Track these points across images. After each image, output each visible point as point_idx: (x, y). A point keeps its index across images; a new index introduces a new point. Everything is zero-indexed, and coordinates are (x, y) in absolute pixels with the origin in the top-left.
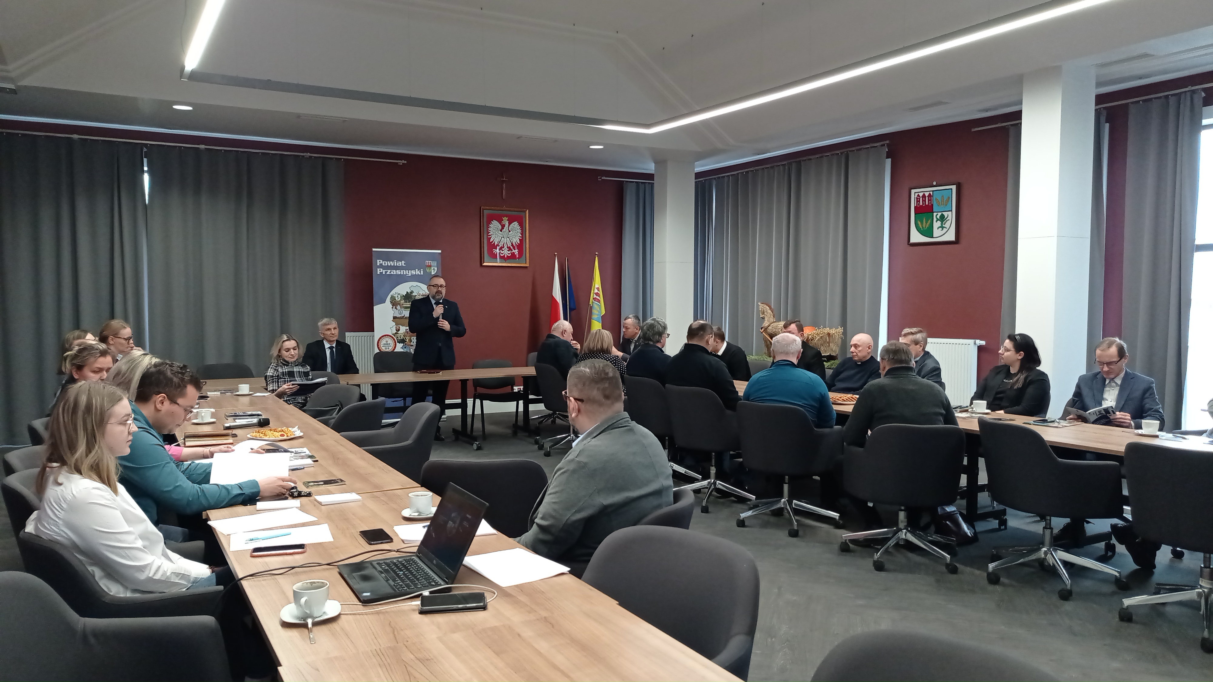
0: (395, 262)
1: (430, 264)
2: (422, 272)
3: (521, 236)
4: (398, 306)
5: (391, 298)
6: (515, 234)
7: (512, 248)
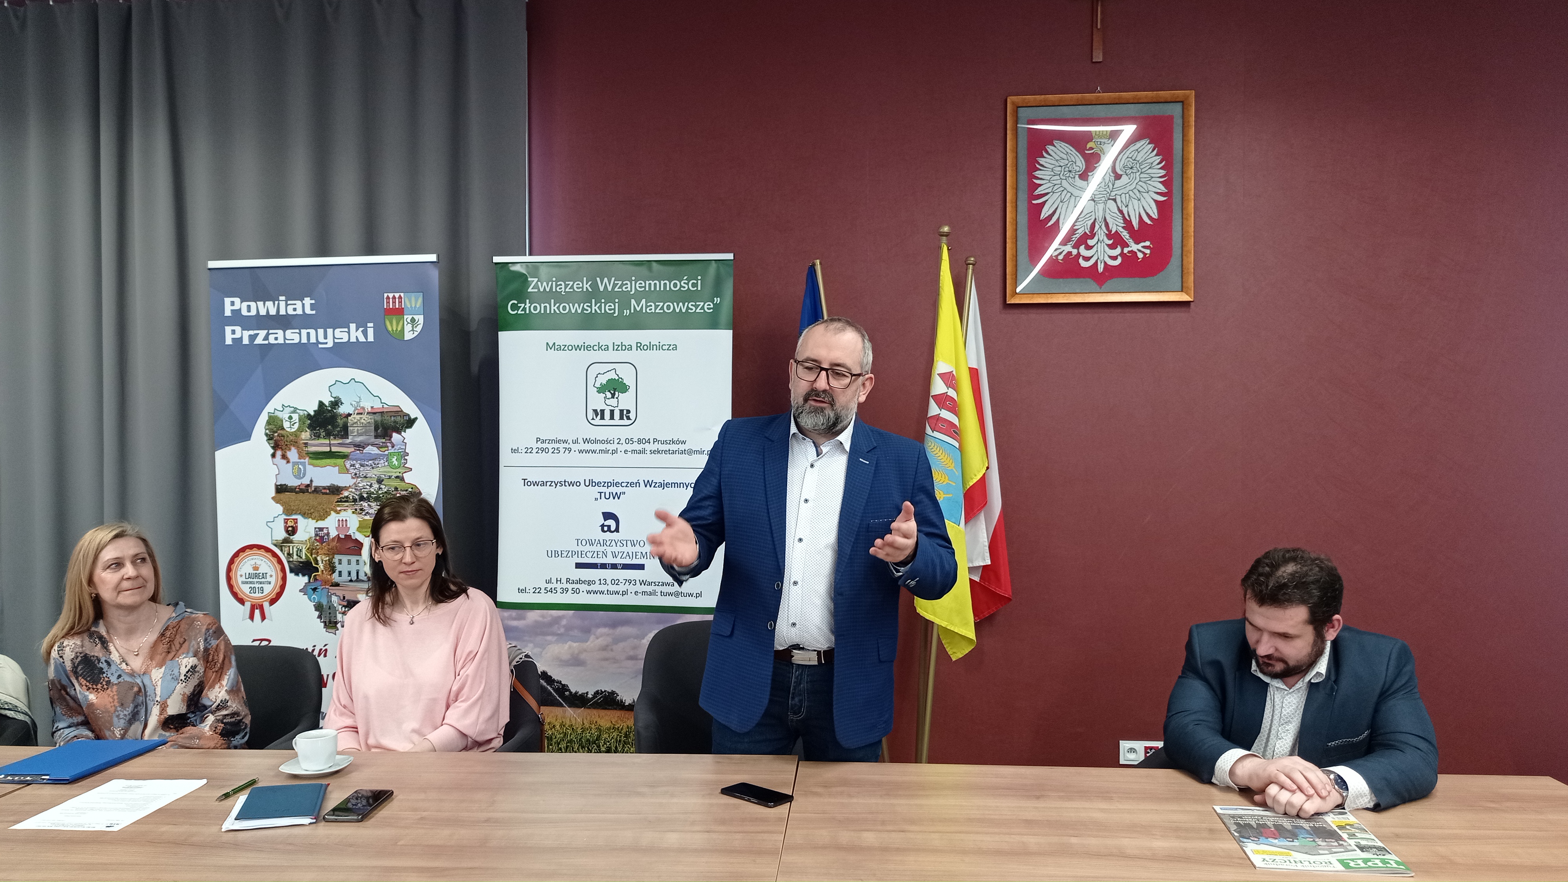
0: (282, 305)
1: (400, 302)
2: (370, 332)
3: (1163, 189)
4: (293, 448)
5: (269, 423)
6: (1139, 187)
7: (1125, 235)
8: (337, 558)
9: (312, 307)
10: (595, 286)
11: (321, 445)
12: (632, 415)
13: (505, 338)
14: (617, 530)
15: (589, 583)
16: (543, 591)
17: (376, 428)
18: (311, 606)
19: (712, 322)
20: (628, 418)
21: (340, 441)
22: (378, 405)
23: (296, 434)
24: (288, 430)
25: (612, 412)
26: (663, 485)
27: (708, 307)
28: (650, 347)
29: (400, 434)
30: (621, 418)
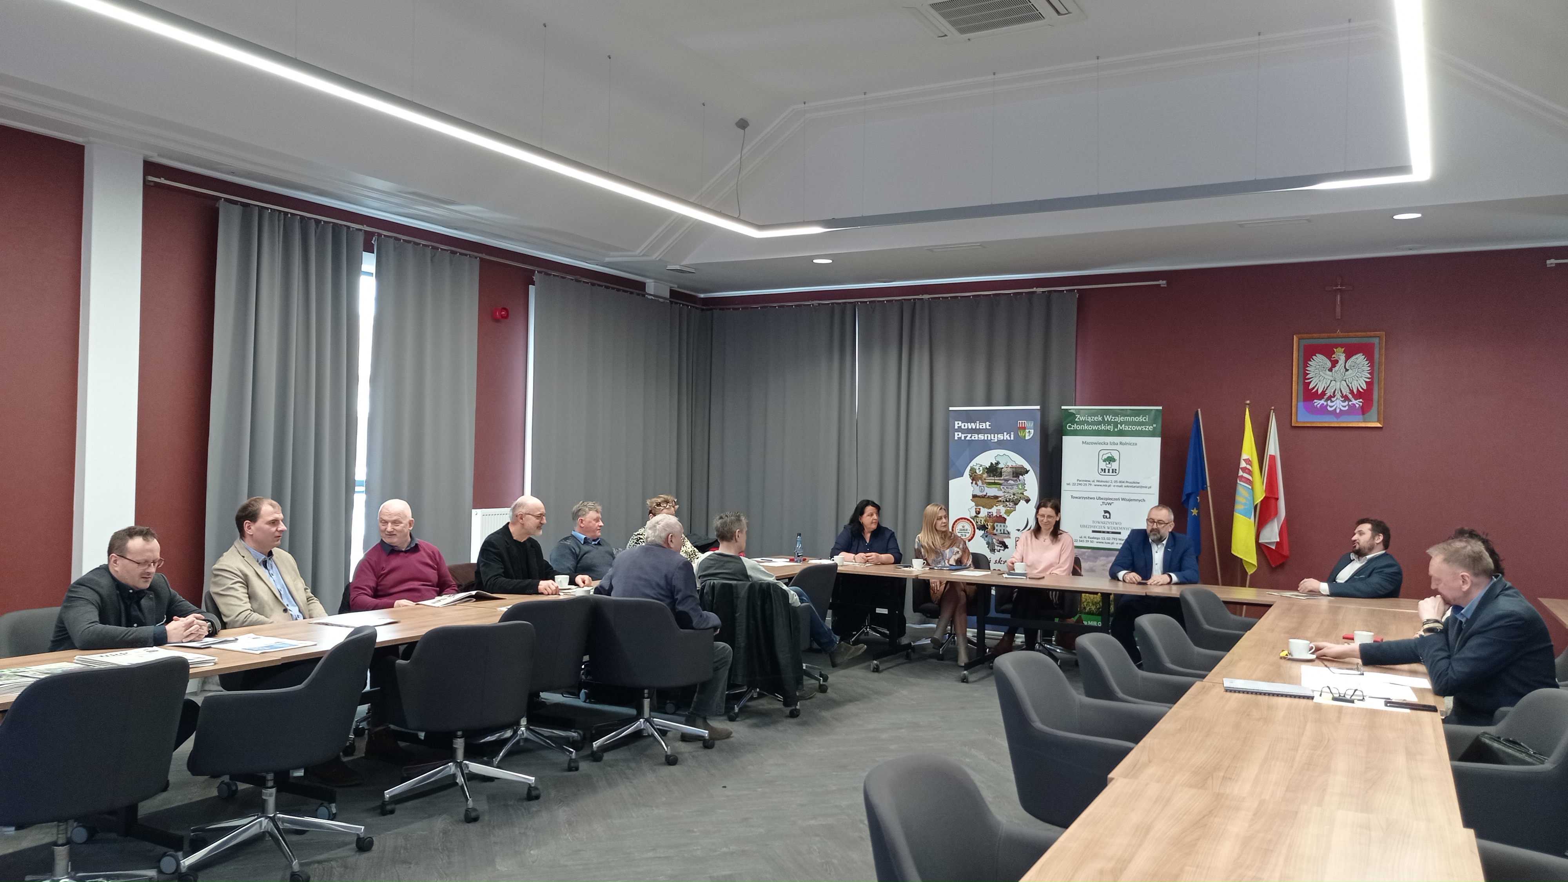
0: (978, 424)
1: (1024, 425)
2: (1012, 436)
3: (1369, 376)
4: (980, 481)
5: (970, 470)
6: (1357, 375)
7: (1350, 396)
8: (996, 524)
9: (989, 426)
10: (1103, 419)
11: (991, 479)
12: (1117, 471)
13: (1066, 440)
14: (1110, 518)
15: (1098, 539)
16: (1078, 541)
17: (1013, 474)
18: (985, 542)
19: (1152, 434)
20: (1116, 472)
21: (999, 478)
22: (1014, 465)
23: (980, 475)
24: (978, 473)
25: (1109, 470)
26: (1130, 500)
27: (1151, 428)
28: (1126, 444)
29: (1022, 476)
30: (1113, 472)
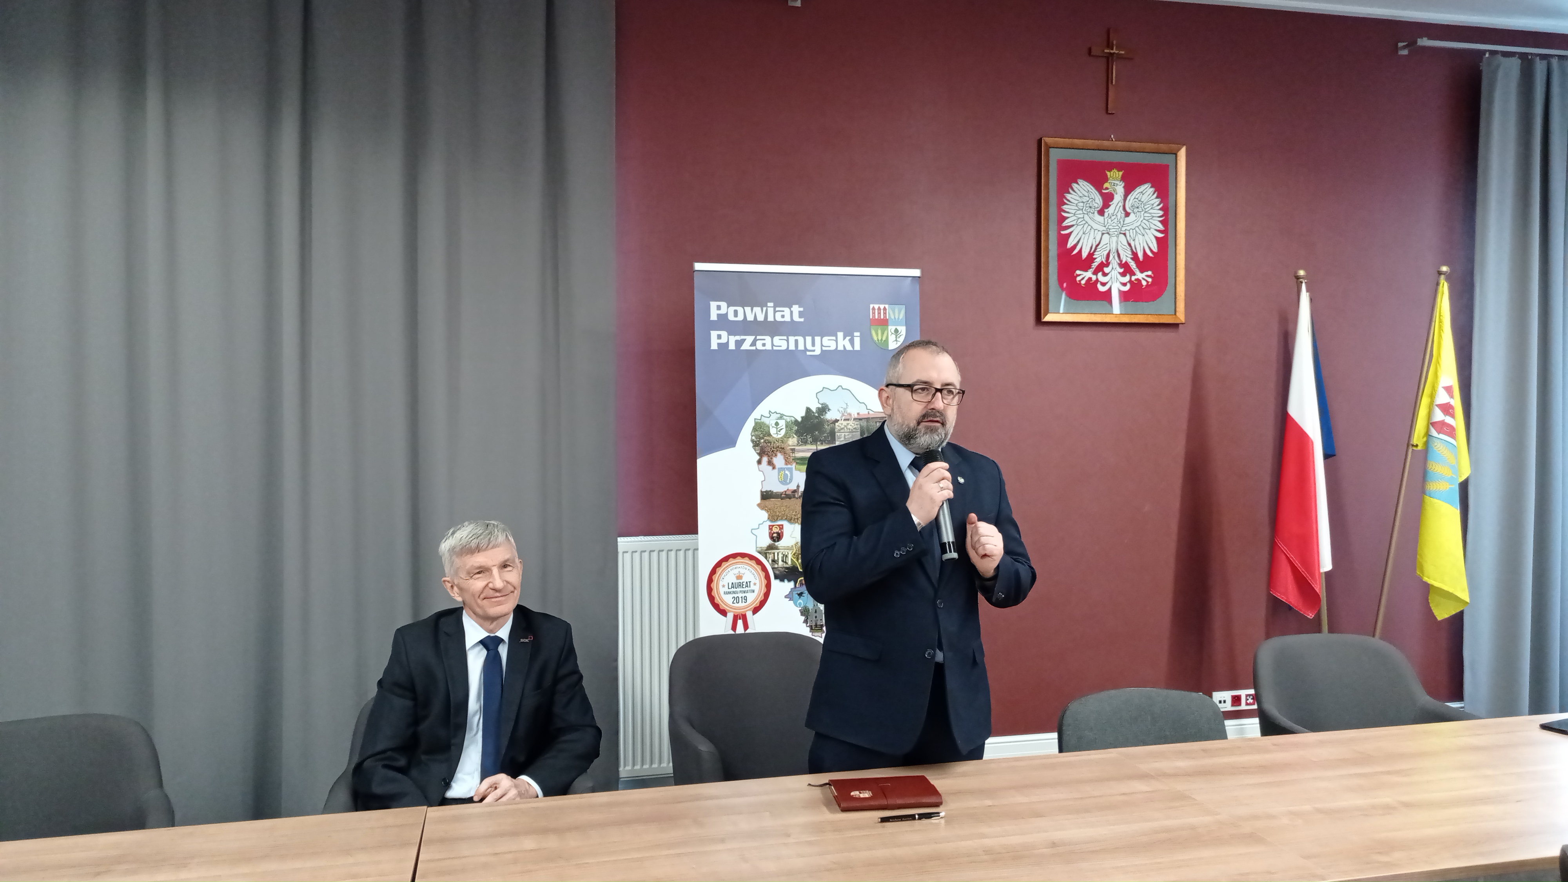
0: (771, 311)
1: (885, 313)
2: (857, 341)
3: (1161, 227)
4: (779, 455)
5: (755, 429)
6: (1143, 225)
7: (1133, 265)
9: (801, 314)
18: (797, 610)
22: (862, 412)
23: (783, 440)
24: (775, 436)
